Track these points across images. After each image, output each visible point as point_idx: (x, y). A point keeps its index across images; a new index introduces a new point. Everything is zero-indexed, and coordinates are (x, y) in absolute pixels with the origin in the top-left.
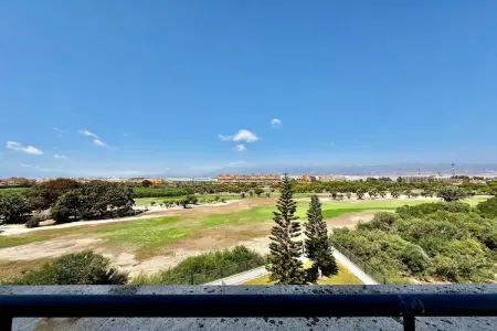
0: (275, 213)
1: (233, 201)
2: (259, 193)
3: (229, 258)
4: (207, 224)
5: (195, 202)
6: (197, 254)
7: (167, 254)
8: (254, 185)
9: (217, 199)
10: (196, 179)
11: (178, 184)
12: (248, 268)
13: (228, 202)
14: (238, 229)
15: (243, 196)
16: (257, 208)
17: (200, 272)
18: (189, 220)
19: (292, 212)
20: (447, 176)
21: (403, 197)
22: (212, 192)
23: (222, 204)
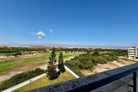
0: (50, 57)
1: (36, 54)
2: (45, 51)
3: (33, 72)
4: (25, 62)
5: (20, 55)
6: (20, 72)
7: (6, 74)
8: (44, 49)
9: (30, 53)
10: (21, 46)
11: (13, 48)
12: (40, 74)
13: (34, 54)
14: (37, 63)
15: (40, 52)
16: (44, 56)
17: (21, 79)
18: (17, 61)
19: (55, 57)
20: (88, 48)
21: (80, 52)
22: (28, 51)
23: (32, 55)
